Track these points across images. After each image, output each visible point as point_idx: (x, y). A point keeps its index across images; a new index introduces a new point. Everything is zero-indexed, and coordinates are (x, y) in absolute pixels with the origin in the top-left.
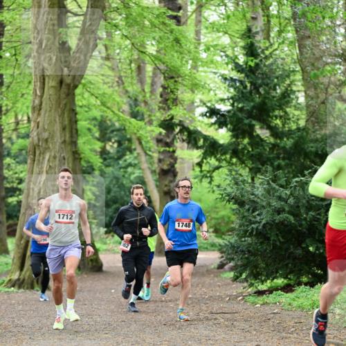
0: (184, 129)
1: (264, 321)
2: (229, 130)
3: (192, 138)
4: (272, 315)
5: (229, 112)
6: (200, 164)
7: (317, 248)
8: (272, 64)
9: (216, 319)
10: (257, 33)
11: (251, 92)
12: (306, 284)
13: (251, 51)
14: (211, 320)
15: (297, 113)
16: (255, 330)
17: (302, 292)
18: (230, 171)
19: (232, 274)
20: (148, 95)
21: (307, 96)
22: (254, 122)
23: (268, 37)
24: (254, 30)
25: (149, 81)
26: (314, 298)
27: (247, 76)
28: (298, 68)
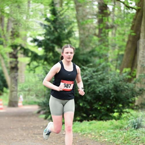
0: (22, 48)
1: (59, 138)
2: (43, 49)
3: (26, 52)
4: (62, 135)
5: (43, 40)
6: (29, 64)
7: (84, 104)
8: (63, 18)
9: (36, 137)
10: (56, 4)
11: (53, 31)
12: (78, 121)
13: (54, 12)
14: (34, 137)
15: (75, 41)
16: (54, 142)
17: (77, 124)
18: (44, 67)
19: (44, 116)
20: (5, 32)
21: (80, 34)
22: (54, 45)
23: (61, 6)
24: (55, 2)
25: (5, 25)
26: (82, 128)
27: (52, 24)
28: (75, 21)
